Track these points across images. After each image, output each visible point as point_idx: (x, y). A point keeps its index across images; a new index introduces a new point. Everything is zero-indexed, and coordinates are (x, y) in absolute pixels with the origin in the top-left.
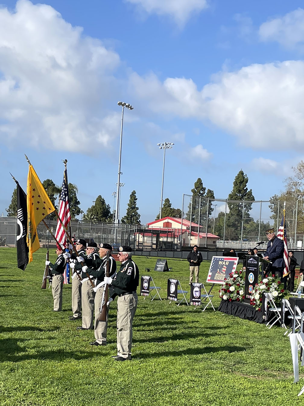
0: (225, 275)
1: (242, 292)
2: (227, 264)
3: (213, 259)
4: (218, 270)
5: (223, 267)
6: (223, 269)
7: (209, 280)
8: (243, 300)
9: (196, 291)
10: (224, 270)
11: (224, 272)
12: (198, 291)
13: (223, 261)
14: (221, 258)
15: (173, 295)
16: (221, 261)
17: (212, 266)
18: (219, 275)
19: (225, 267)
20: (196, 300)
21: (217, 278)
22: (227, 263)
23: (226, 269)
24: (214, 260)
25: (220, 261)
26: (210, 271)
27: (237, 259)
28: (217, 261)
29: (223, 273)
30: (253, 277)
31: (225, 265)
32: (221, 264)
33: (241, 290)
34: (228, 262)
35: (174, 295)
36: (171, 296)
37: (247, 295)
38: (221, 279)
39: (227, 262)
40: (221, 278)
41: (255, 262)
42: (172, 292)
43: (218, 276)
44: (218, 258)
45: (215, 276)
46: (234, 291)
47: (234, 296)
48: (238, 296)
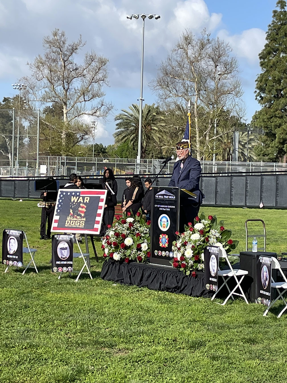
0: (84, 219)
1: (144, 247)
2: (87, 200)
3: (59, 193)
4: (71, 211)
5: (80, 206)
6: (80, 209)
7: (55, 228)
8: (147, 260)
9: (62, 249)
10: (82, 212)
11: (83, 215)
12: (66, 249)
13: (79, 196)
14: (74, 192)
15: (14, 257)
16: (75, 197)
17: (60, 206)
18: (73, 219)
19: (84, 205)
20: (62, 263)
21: (70, 225)
22: (87, 199)
23: (86, 209)
24: (62, 196)
25: (74, 196)
26: (55, 213)
28: (67, 198)
29: (80, 216)
30: (167, 221)
31: (83, 203)
32: (76, 201)
33: (143, 243)
34: (89, 198)
35: (17, 257)
36: (9, 259)
37: (156, 251)
38: (78, 226)
39: (86, 198)
40: (79, 224)
41: (170, 197)
42: (11, 252)
43: (72, 222)
44: (68, 192)
45: (67, 221)
46: (133, 245)
47: (132, 253)
48: (139, 252)
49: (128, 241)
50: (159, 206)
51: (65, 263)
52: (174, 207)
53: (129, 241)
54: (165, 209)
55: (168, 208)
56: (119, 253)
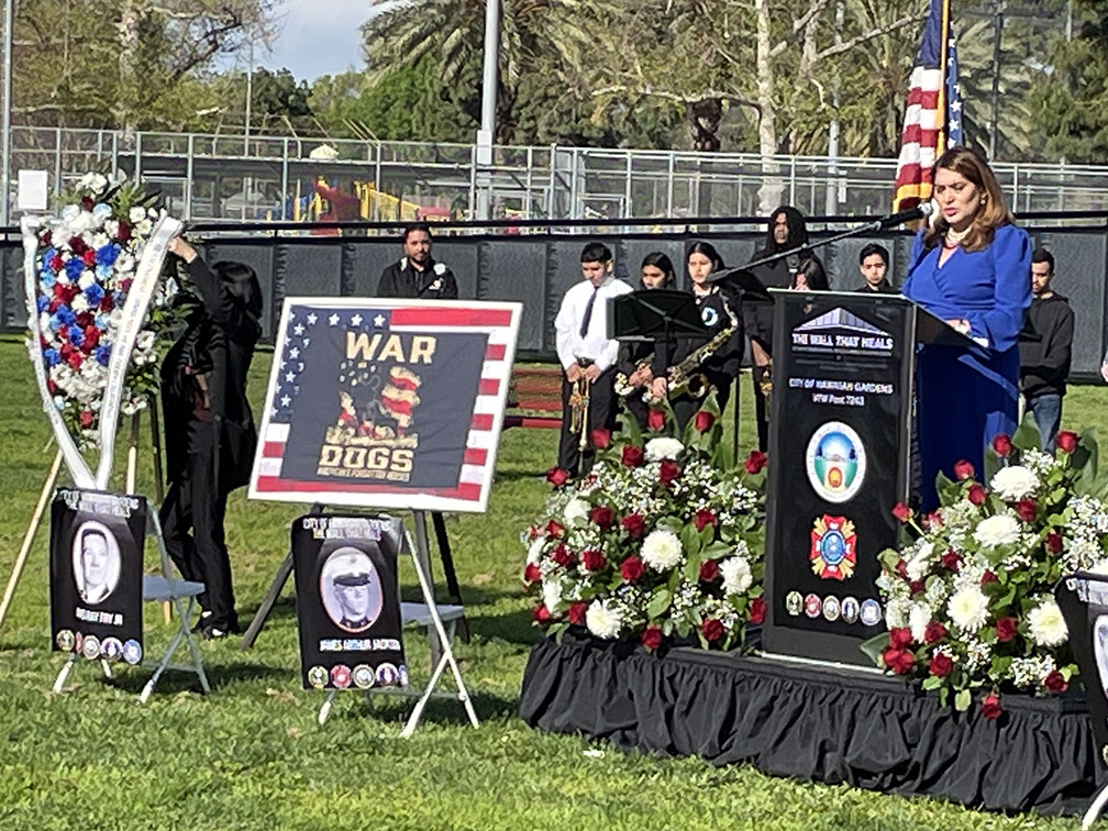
0: (413, 442)
1: (737, 575)
2: (422, 351)
3: (286, 316)
4: (347, 402)
5: (389, 380)
6: (391, 393)
7: (266, 484)
8: (750, 637)
9: (346, 581)
10: (400, 406)
11: (404, 420)
12: (363, 580)
13: (386, 333)
14: (362, 312)
15: (106, 618)
16: (364, 337)
17: (290, 377)
18: (355, 441)
19: (408, 375)
20: (349, 645)
21: (341, 466)
22: (424, 346)
23: (419, 392)
24: (299, 330)
25: (358, 331)
26: (269, 411)
27: (509, 313)
28: (324, 338)
29: (394, 425)
30: (853, 455)
31: (406, 365)
32: (368, 356)
33: (729, 558)
34: (432, 342)
35: (119, 620)
36: (87, 629)
37: (794, 597)
38: (381, 475)
39: (417, 341)
40: (384, 462)
41: (866, 342)
42: (93, 597)
43: (350, 453)
44: (330, 312)
45: (326, 450)
46: (680, 565)
47: (678, 607)
48: (710, 602)
49: (660, 549)
50: (809, 384)
51: (365, 645)
52: (887, 389)
53: (664, 548)
54: (840, 400)
55: (854, 393)
56: (614, 605)
